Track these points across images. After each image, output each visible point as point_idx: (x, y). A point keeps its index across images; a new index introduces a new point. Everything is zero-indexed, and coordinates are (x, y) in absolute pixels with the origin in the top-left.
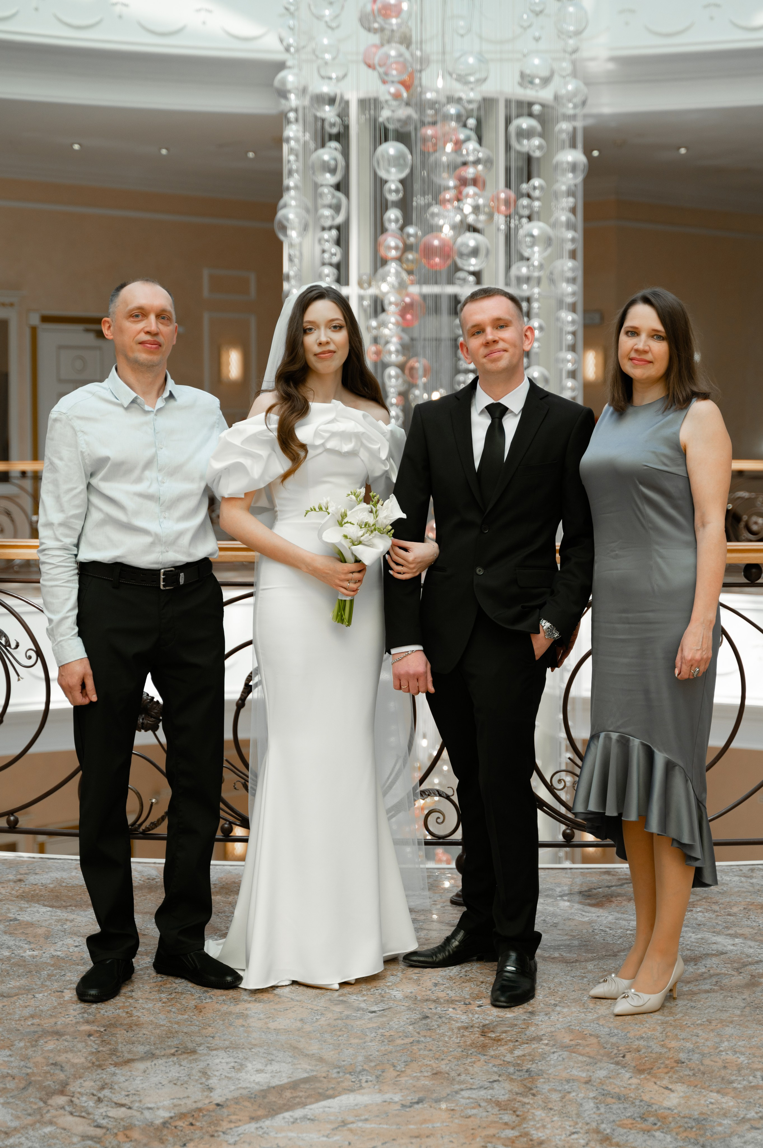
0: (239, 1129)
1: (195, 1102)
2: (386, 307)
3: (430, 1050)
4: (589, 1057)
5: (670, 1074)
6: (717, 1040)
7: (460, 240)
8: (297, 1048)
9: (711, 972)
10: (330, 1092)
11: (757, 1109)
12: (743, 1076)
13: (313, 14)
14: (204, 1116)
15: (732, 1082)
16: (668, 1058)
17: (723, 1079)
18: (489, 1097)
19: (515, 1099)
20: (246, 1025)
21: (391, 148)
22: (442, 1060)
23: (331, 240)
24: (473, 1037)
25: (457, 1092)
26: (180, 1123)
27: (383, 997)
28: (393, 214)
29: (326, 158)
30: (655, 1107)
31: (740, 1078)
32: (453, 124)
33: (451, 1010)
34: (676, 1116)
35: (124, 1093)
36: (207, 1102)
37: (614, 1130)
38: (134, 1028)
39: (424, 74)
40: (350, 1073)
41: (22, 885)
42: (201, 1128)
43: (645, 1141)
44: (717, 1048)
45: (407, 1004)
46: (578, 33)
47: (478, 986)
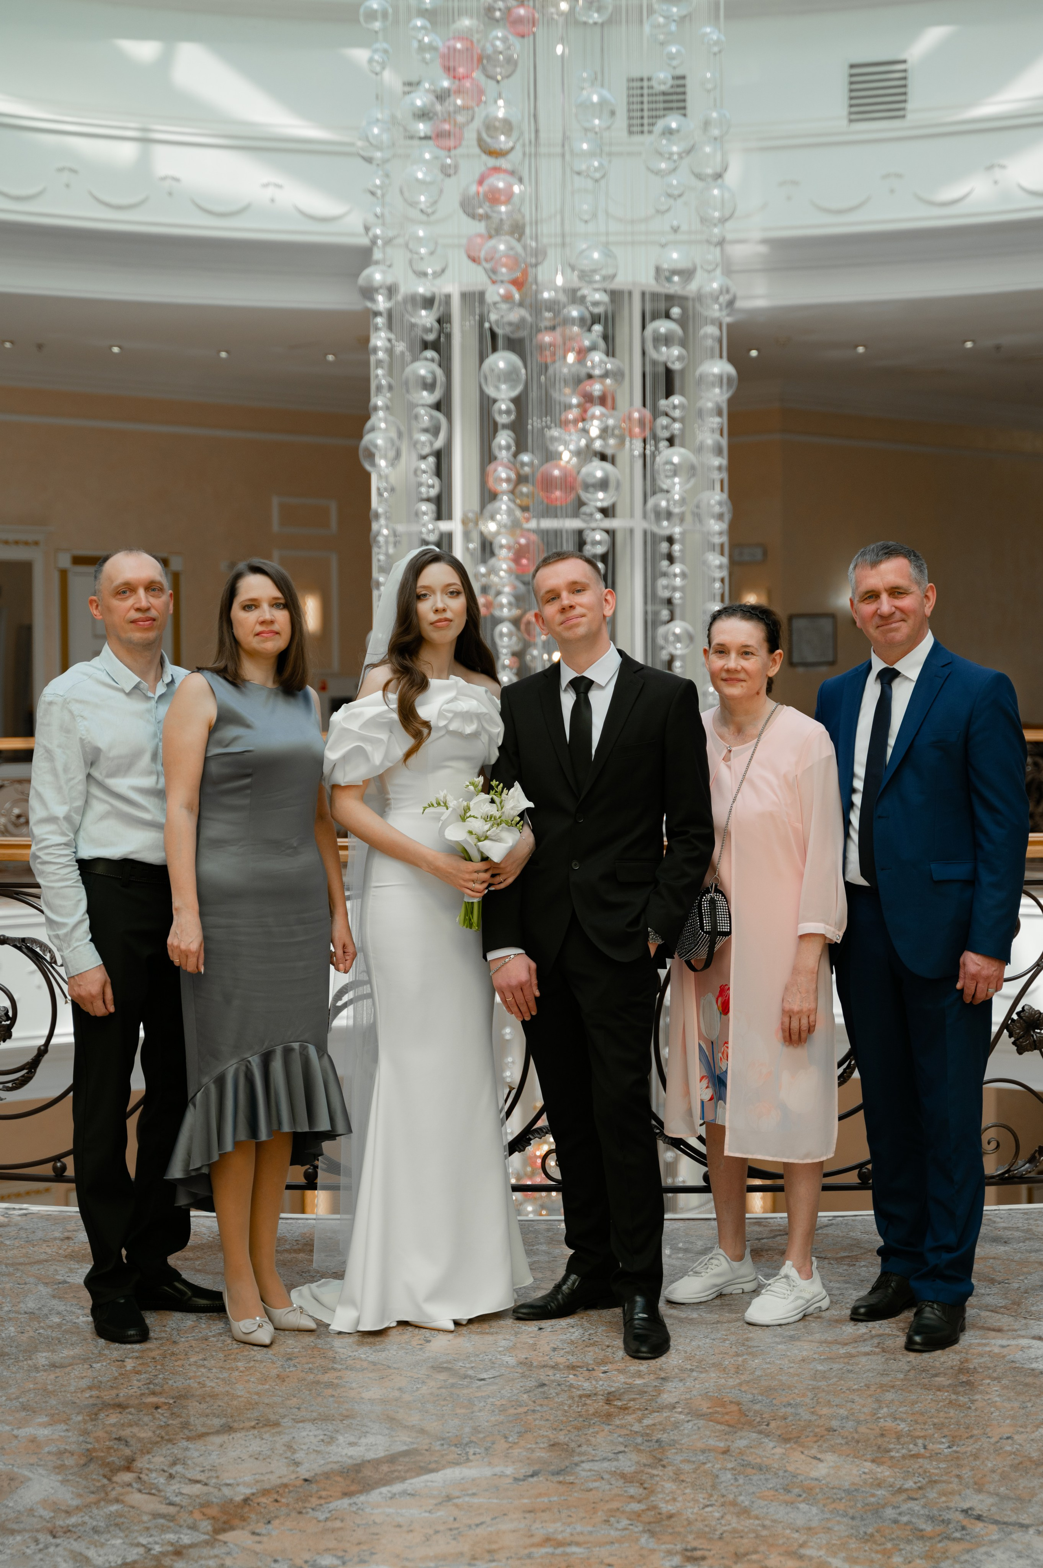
0: (330, 1505)
1: (280, 1477)
2: (496, 551)
3: (547, 1420)
4: (729, 1426)
5: (819, 1443)
6: (875, 1406)
7: (584, 470)
8: (394, 1419)
9: (873, 1332)
10: (433, 1466)
11: (916, 1479)
12: (903, 1444)
13: (405, 200)
14: (290, 1492)
15: (889, 1451)
16: (818, 1426)
17: (879, 1448)
18: (613, 1469)
19: (643, 1471)
20: (337, 1395)
21: (501, 360)
22: (561, 1430)
23: (429, 470)
24: (596, 1405)
25: (576, 1465)
26: (263, 1500)
27: (493, 1363)
28: (504, 439)
29: (423, 372)
30: (800, 1478)
31: (898, 1447)
32: (576, 329)
33: (571, 1376)
34: (824, 1487)
35: (198, 1469)
36: (293, 1476)
37: (753, 1502)
38: (208, 1399)
39: (540, 268)
40: (456, 1445)
41: (71, 1243)
42: (288, 1505)
43: (787, 1513)
44: (875, 1414)
45: (521, 1371)
46: (723, 220)
47: (603, 1350)
